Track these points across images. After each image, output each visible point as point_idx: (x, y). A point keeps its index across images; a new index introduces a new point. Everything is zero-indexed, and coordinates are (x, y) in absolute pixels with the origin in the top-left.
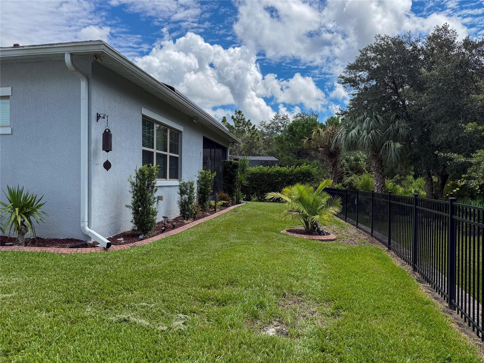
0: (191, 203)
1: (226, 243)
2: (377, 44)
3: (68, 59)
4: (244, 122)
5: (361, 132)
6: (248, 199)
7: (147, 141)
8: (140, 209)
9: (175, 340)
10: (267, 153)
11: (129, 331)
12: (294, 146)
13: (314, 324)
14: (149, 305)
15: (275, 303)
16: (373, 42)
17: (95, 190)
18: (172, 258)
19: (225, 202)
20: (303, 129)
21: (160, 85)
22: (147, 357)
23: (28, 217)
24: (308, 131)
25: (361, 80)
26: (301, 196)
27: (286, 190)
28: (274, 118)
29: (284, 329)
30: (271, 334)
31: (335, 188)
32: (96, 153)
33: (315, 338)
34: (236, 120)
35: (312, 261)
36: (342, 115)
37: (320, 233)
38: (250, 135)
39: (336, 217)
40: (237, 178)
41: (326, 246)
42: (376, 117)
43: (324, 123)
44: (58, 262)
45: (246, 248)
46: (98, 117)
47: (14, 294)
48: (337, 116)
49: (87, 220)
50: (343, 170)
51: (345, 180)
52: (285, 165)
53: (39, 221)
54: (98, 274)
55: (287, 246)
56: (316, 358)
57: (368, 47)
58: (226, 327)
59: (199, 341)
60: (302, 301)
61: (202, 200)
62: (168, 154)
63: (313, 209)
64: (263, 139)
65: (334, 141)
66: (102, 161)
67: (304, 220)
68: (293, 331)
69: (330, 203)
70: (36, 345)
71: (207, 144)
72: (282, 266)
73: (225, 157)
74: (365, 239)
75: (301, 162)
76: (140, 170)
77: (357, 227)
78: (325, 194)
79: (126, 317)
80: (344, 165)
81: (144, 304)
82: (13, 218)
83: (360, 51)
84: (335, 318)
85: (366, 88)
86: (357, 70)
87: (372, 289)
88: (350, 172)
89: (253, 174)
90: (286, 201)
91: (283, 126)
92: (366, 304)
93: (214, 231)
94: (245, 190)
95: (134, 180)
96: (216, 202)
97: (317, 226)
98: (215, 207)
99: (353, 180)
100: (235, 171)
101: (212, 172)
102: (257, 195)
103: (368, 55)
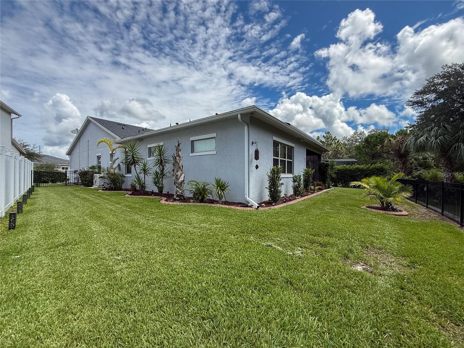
0: (299, 187)
1: (323, 211)
2: (445, 72)
3: (239, 116)
4: (331, 138)
5: (430, 139)
6: (335, 186)
7: (276, 154)
8: (272, 189)
9: (297, 261)
10: (348, 156)
11: (272, 252)
12: (369, 151)
13: (393, 270)
14: (281, 240)
15: (361, 251)
16: (440, 71)
17: (251, 179)
18: (291, 217)
19: (320, 187)
20: (376, 140)
21: (283, 124)
22: (283, 267)
23: (223, 191)
24: (380, 140)
25: (428, 101)
26: (377, 185)
27: (364, 180)
28: (353, 134)
29: (369, 269)
30: (359, 270)
31: (405, 179)
32: (251, 161)
33: (395, 279)
34: (326, 137)
35: (388, 228)
36: (411, 128)
37: (394, 210)
38: (336, 146)
39: (407, 200)
40: (328, 173)
41: (399, 219)
42: (444, 126)
43: (394, 134)
44: (236, 213)
45: (337, 215)
46: (253, 143)
47: (220, 226)
48: (405, 129)
49: (247, 194)
50: (413, 166)
51: (415, 173)
52: (363, 164)
53: (227, 193)
54: (254, 221)
55: (367, 217)
56: (397, 293)
57: (434, 76)
58: (328, 260)
59: (311, 264)
60: (381, 253)
61: (306, 186)
62: (286, 160)
63: (388, 193)
64: (345, 148)
65: (404, 146)
66: (254, 165)
67: (380, 200)
68: (375, 271)
69: (402, 190)
70: (230, 250)
71: (309, 153)
72: (364, 229)
73: (320, 160)
74: (435, 217)
75: (375, 162)
76: (272, 169)
77: (427, 208)
78: (398, 183)
79: (270, 244)
80: (413, 162)
81: (279, 239)
82: (217, 192)
83: (427, 80)
84: (411, 269)
85: (433, 106)
86: (424, 94)
87: (446, 254)
88: (419, 168)
89: (339, 170)
90: (365, 188)
91: (360, 139)
92: (441, 264)
93: (314, 204)
94: (333, 180)
95: (269, 174)
96: (314, 187)
97: (391, 205)
98: (314, 190)
99: (422, 174)
100: (327, 168)
101: (312, 169)
102: (342, 183)
103: (435, 82)
